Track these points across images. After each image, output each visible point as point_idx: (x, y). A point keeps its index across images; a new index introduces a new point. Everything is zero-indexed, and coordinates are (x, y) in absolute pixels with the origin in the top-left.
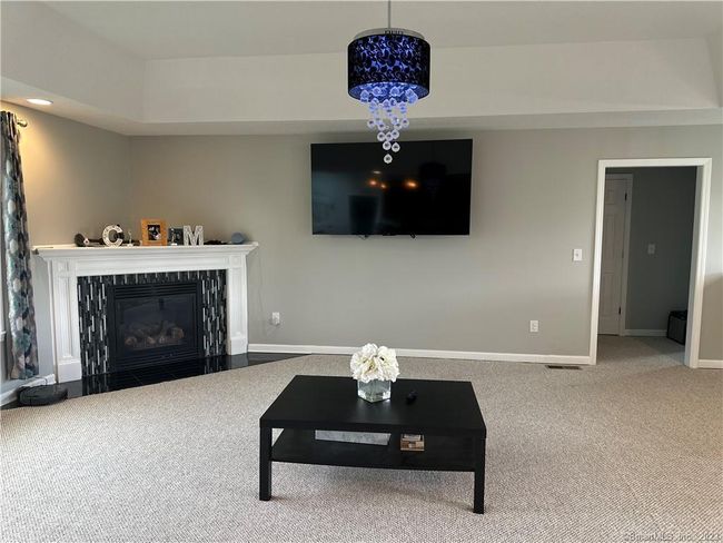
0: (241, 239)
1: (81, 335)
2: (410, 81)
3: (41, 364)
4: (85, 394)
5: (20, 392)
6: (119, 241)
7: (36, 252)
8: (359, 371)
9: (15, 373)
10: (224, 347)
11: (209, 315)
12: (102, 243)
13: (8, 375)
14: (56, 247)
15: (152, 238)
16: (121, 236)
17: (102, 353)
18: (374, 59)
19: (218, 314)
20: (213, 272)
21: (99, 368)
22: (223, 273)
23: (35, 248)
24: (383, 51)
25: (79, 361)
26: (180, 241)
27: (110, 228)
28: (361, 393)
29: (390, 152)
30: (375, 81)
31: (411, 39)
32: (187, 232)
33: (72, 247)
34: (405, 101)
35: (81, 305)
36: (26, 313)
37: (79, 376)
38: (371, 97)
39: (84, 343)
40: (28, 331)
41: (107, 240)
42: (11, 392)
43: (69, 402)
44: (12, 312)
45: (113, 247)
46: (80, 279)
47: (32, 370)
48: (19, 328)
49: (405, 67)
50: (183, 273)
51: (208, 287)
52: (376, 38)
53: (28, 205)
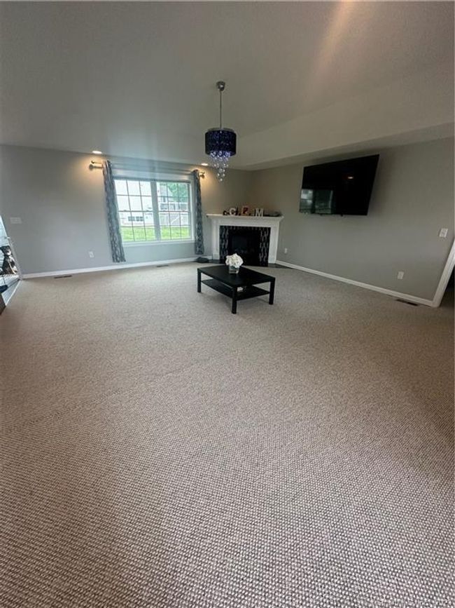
1: (220, 245)
6: (234, 214)
12: (228, 214)
13: (196, 253)
14: (215, 215)
17: (226, 252)
19: (266, 245)
20: (266, 228)
22: (269, 229)
23: (208, 215)
25: (218, 254)
26: (254, 215)
27: (232, 209)
32: (257, 211)
33: (221, 215)
35: (221, 235)
36: (200, 235)
37: (218, 258)
39: (221, 248)
40: (201, 240)
41: (231, 213)
42: (197, 258)
44: (197, 234)
45: (232, 216)
46: (221, 226)
47: (203, 253)
50: (254, 228)
51: (263, 234)
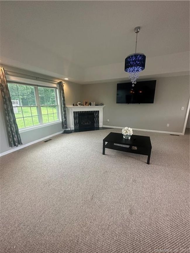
0: (102, 104)
1: (74, 122)
2: (140, 66)
3: (68, 126)
4: (75, 132)
5: (65, 131)
6: (80, 105)
7: (67, 107)
8: (124, 132)
9: (64, 128)
10: (98, 126)
11: (96, 119)
12: (77, 105)
13: (63, 128)
14: (70, 106)
15: (86, 104)
16: (80, 104)
17: (77, 125)
18: (131, 62)
19: (97, 119)
20: (96, 111)
21: (77, 128)
22: (98, 111)
23: (66, 106)
24: (133, 59)
25: (74, 126)
26: (91, 105)
27: (78, 103)
28: (124, 137)
29: (134, 84)
30: (131, 67)
31: (141, 55)
32: (92, 103)
33: (72, 106)
34: (138, 71)
35: (74, 117)
36: (65, 118)
37: (74, 129)
38: (130, 71)
39: (74, 123)
40: (66, 121)
41: (78, 105)
42: (63, 131)
43: (72, 133)
44: (63, 118)
46: (74, 112)
47: (66, 127)
48: (64, 120)
49: (139, 62)
50: (91, 111)
51: (96, 114)
52: (132, 56)
53: (65, 99)
